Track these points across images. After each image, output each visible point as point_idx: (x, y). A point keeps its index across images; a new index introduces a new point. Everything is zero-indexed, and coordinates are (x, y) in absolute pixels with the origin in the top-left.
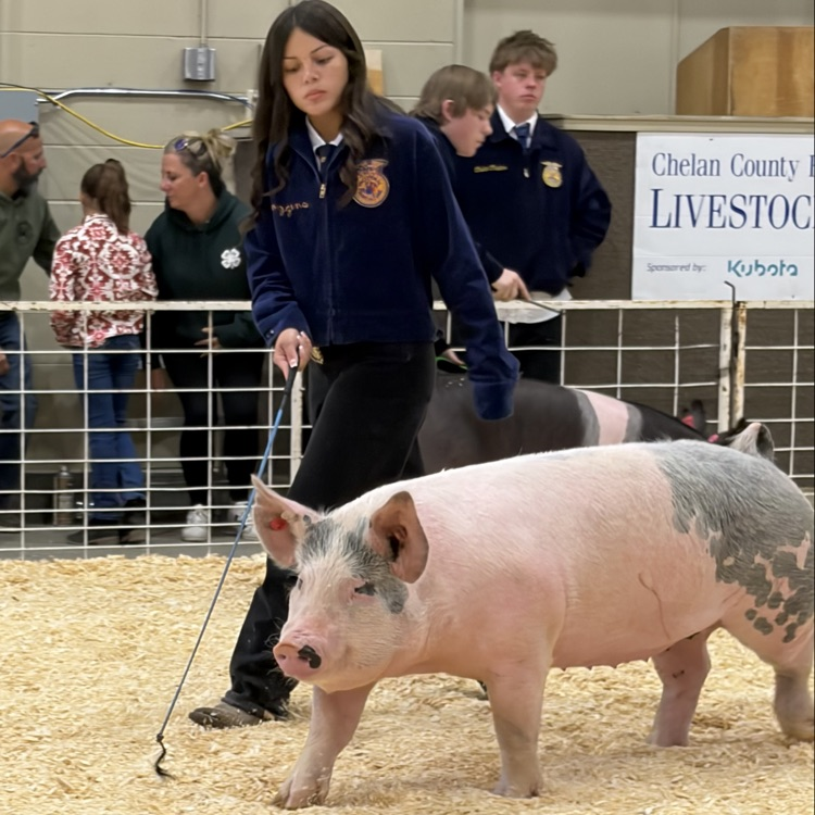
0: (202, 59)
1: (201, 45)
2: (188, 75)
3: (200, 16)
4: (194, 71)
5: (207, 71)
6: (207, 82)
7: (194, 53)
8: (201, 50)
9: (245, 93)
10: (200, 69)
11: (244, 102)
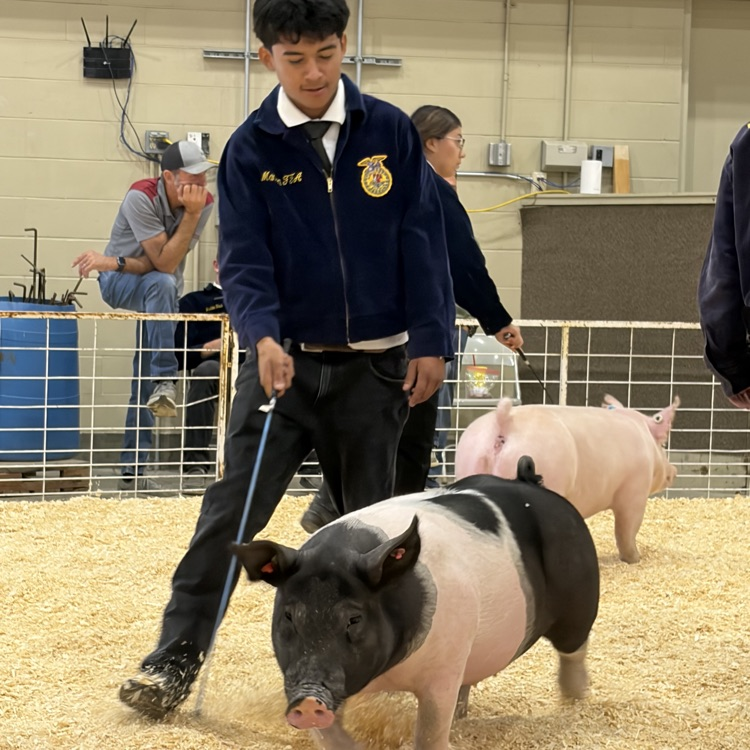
0: (501, 151)
1: (501, 141)
2: (492, 162)
3: (501, 121)
4: (496, 159)
5: (505, 159)
6: (505, 166)
7: (496, 147)
8: (501, 145)
9: (531, 175)
10: (500, 158)
11: (531, 181)
